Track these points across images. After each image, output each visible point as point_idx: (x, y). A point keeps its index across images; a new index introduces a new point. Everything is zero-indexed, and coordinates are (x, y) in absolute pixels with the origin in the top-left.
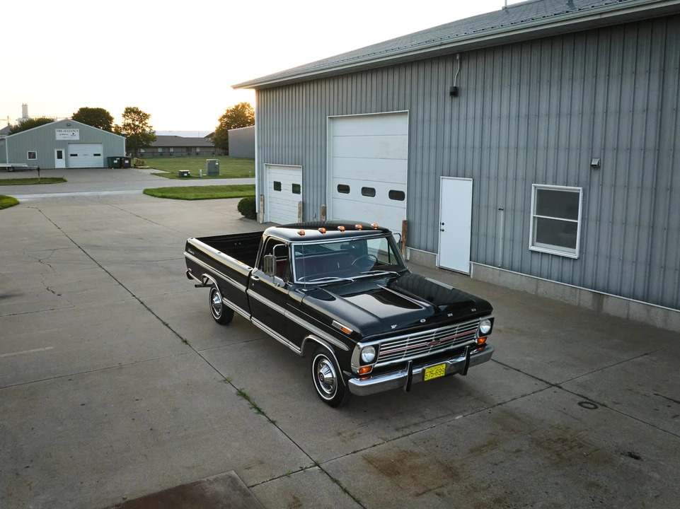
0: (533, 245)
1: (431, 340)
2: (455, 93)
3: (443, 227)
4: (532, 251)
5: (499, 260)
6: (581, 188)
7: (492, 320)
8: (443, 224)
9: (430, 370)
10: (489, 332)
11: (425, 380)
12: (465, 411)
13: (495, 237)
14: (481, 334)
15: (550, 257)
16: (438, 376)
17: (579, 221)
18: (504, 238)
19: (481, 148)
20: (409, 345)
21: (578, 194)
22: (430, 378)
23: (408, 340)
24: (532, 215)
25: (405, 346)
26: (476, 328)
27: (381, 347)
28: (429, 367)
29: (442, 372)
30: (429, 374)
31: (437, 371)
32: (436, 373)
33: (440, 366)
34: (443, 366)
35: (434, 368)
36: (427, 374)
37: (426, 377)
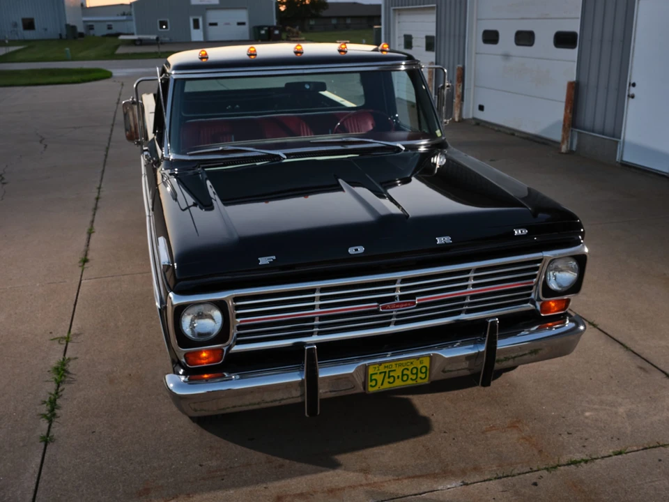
1: (393, 298)
3: (633, 90)
7: (581, 260)
8: (634, 85)
9: (382, 368)
10: (576, 287)
11: (371, 390)
12: (476, 469)
14: (548, 292)
16: (410, 382)
20: (321, 306)
22: (386, 386)
23: (317, 294)
25: (313, 307)
26: (535, 276)
27: (237, 308)
28: (380, 364)
29: (420, 375)
30: (379, 378)
31: (405, 372)
32: (403, 375)
33: (412, 361)
34: (421, 363)
35: (393, 364)
36: (374, 377)
37: (373, 383)
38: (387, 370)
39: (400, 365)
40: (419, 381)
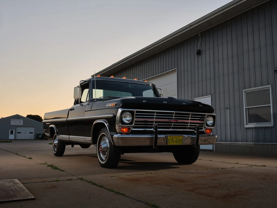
0: (247, 124)
1: (172, 118)
2: (199, 53)
4: (247, 128)
5: (229, 138)
6: (270, 86)
9: (171, 138)
10: (213, 125)
11: (169, 144)
13: (225, 125)
14: (207, 125)
15: (257, 129)
16: (178, 144)
17: (271, 105)
18: (230, 125)
19: (214, 78)
20: (156, 118)
21: (269, 89)
22: (172, 144)
23: (155, 114)
24: (244, 108)
25: (154, 118)
26: (204, 120)
27: (136, 115)
28: (171, 136)
29: (180, 142)
30: (171, 140)
31: (177, 140)
32: (176, 141)
33: (178, 136)
34: (181, 138)
35: (174, 137)
36: (169, 140)
37: (169, 142)
38: (173, 138)
39: (176, 137)
40: (180, 144)
